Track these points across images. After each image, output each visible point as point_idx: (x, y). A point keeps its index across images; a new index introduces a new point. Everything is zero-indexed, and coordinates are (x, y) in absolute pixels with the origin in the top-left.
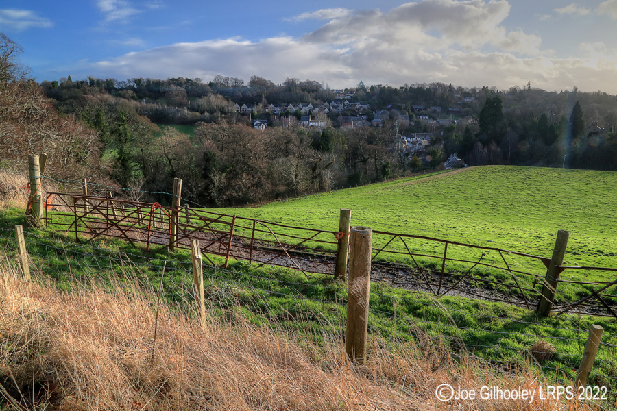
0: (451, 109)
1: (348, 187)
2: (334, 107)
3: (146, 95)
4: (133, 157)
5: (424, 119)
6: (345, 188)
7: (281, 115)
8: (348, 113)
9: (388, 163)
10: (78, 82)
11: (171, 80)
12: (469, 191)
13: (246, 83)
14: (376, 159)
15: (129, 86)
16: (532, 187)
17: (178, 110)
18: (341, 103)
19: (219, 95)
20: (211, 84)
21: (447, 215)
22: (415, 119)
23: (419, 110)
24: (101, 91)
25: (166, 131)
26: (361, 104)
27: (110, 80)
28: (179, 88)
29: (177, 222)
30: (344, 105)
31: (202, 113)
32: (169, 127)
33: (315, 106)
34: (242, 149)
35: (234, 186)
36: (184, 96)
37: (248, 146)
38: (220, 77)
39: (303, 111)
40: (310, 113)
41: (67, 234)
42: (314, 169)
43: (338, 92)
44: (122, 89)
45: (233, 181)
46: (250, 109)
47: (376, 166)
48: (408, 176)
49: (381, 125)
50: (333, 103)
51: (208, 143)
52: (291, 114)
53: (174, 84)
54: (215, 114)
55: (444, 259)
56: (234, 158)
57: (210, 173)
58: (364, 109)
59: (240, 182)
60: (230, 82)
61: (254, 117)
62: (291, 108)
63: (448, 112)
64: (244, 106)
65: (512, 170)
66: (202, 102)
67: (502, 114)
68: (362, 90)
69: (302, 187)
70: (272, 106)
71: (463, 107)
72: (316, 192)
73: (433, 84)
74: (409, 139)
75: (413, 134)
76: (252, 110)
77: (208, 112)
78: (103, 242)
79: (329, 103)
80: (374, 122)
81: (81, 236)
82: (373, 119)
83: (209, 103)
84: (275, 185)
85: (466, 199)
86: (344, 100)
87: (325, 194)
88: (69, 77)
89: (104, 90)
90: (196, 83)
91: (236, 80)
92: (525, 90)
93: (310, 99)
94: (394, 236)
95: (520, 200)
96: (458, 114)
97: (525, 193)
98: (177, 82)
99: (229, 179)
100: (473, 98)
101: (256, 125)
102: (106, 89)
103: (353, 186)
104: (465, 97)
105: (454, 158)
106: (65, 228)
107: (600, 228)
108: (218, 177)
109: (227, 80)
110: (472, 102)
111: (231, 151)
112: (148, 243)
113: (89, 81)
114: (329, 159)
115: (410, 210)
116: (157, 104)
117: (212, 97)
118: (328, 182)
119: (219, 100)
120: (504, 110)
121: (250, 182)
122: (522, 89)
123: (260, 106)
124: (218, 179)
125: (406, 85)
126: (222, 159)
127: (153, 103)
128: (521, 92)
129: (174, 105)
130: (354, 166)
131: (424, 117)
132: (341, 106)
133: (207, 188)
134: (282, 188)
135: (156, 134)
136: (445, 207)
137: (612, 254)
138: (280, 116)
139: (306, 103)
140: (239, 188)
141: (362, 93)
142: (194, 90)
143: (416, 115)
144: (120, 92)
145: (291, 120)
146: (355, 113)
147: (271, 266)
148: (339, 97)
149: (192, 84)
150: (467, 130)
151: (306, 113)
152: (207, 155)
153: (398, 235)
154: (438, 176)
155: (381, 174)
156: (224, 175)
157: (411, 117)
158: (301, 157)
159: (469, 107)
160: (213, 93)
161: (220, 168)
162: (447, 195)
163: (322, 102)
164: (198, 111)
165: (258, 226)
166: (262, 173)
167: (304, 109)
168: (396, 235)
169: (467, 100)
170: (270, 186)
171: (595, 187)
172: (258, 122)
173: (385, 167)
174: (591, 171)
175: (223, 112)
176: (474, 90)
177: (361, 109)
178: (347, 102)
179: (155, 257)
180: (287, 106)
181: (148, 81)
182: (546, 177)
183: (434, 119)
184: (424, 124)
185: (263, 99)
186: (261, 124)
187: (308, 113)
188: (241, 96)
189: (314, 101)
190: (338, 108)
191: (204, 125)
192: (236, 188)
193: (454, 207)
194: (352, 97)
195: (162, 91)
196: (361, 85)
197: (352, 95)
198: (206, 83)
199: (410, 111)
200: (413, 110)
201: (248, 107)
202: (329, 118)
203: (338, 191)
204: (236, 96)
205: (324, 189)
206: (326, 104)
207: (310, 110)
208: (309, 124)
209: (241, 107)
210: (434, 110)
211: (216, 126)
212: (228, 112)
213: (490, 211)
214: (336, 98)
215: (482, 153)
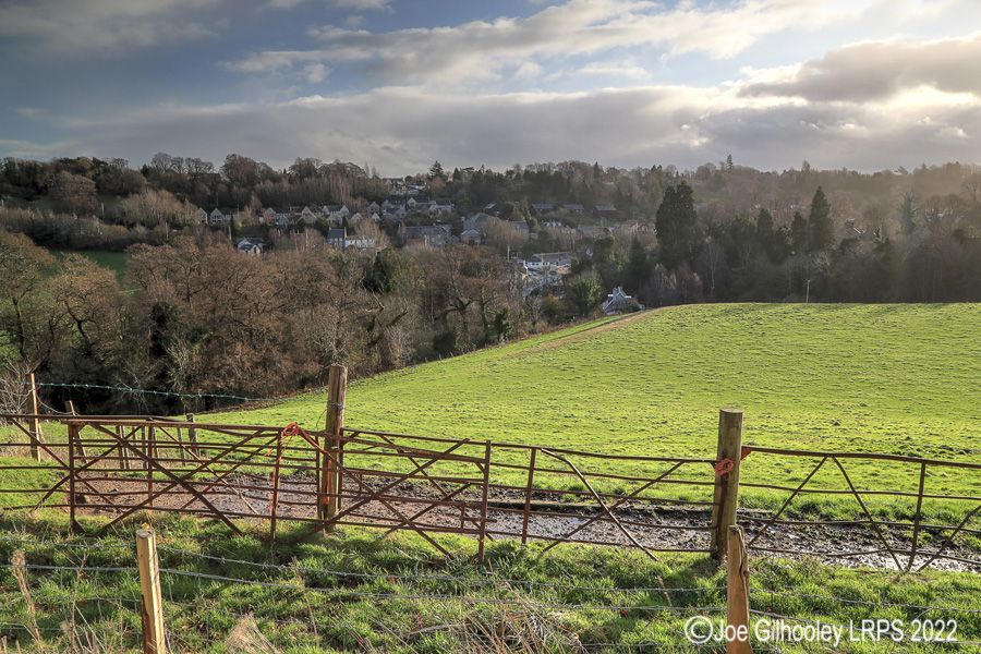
0: (599, 208)
1: (436, 359)
2: (389, 210)
3: (7, 192)
5: (553, 228)
6: (430, 360)
7: (290, 227)
8: (416, 220)
9: (505, 311)
11: (61, 161)
12: (660, 354)
13: (217, 168)
14: (482, 305)
16: (768, 340)
17: (78, 223)
18: (402, 203)
19: (164, 192)
20: (145, 171)
22: (538, 227)
23: (545, 211)
25: (68, 264)
26: (438, 203)
28: (78, 177)
30: (407, 207)
31: (131, 226)
32: (76, 256)
33: (353, 211)
35: (219, 368)
37: (243, 289)
38: (165, 157)
39: (331, 219)
40: (345, 223)
42: (370, 327)
43: (395, 182)
45: (217, 358)
46: (228, 218)
47: (483, 316)
48: (544, 332)
49: (478, 241)
50: (386, 203)
51: (162, 290)
52: (309, 226)
53: (68, 169)
54: (157, 229)
55: (920, 496)
56: (213, 311)
57: (168, 345)
58: (445, 213)
59: (230, 361)
60: (184, 165)
61: (236, 233)
62: (309, 215)
63: (597, 215)
64: (216, 212)
65: (727, 312)
66: (130, 205)
67: (694, 213)
68: (438, 178)
69: (350, 363)
70: (270, 211)
71: (621, 205)
72: (378, 371)
73: (565, 165)
74: (530, 265)
75: (537, 255)
76: (232, 220)
77: (143, 224)
79: (380, 202)
80: (465, 235)
82: (462, 230)
83: (144, 207)
84: (298, 362)
85: (659, 367)
86: (406, 197)
87: (394, 373)
90: (113, 167)
91: (197, 162)
92: (723, 170)
93: (343, 198)
95: (753, 364)
96: (613, 217)
97: (758, 352)
98: (76, 167)
99: (208, 355)
100: (636, 188)
101: (243, 248)
103: (446, 356)
105: (618, 294)
107: (903, 405)
108: (186, 353)
109: (178, 161)
112: (273, 518)
114: (398, 308)
116: (33, 210)
117: (151, 197)
118: (398, 351)
119: (165, 202)
120: (696, 207)
121: (249, 360)
122: (719, 168)
123: (248, 212)
124: (184, 356)
125: (518, 167)
126: (190, 316)
127: (24, 209)
128: (718, 174)
129: (68, 211)
130: (444, 318)
131: (554, 224)
132: (402, 208)
133: (162, 376)
134: (313, 368)
135: (47, 271)
136: (626, 385)
137: (967, 451)
138: (288, 230)
139: (336, 205)
140: (229, 372)
141: (438, 183)
142: (110, 182)
143: (540, 221)
145: (310, 237)
146: (428, 221)
148: (397, 193)
149: (106, 171)
150: (636, 244)
151: (338, 224)
152: (160, 309)
153: (830, 455)
154: (598, 329)
155: (494, 332)
156: (197, 347)
157: (530, 224)
158: (346, 306)
160: (152, 187)
161: (187, 334)
162: (623, 362)
163: (366, 202)
164: (121, 223)
166: (273, 341)
167: (334, 216)
168: (826, 455)
170: (289, 364)
171: (873, 333)
172: (245, 242)
173: (500, 317)
174: (858, 306)
175: (175, 224)
176: (637, 173)
177: (440, 212)
178: (412, 200)
180: (300, 211)
181: (10, 164)
182: (787, 320)
183: (572, 226)
184: (554, 237)
185: (253, 198)
186: (251, 247)
187: (341, 222)
188: (209, 192)
189: (350, 199)
190: (398, 212)
191: (147, 251)
192: (223, 372)
193: (643, 383)
194: (420, 191)
195: (41, 184)
196: (437, 168)
197: (421, 188)
198: (136, 169)
199: (529, 214)
200: (533, 213)
201: (224, 214)
202: (384, 232)
203: (418, 367)
204: (199, 191)
205: (392, 364)
206: (374, 205)
207: (344, 218)
208: (343, 242)
209: (209, 215)
210: (572, 211)
211: (173, 252)
212: (185, 225)
213: (708, 387)
214: (391, 193)
215: (667, 283)
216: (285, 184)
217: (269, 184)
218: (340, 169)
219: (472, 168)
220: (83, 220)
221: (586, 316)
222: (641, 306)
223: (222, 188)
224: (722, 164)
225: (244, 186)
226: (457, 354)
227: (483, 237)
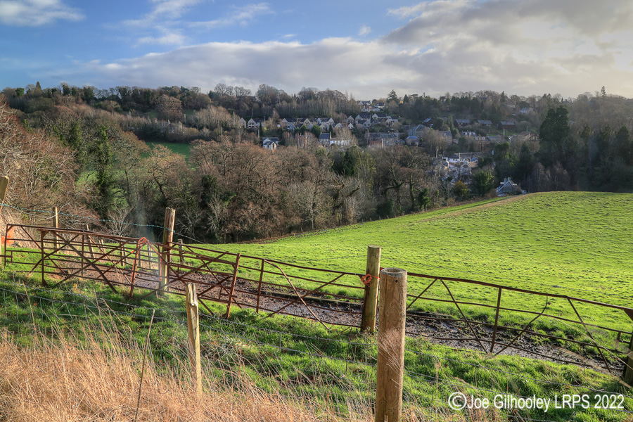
0: (503, 123)
1: (378, 219)
2: (360, 122)
3: (132, 107)
4: (115, 181)
5: (469, 136)
6: (374, 220)
7: (296, 131)
8: (378, 129)
9: (426, 190)
10: (49, 90)
11: (163, 88)
12: (527, 224)
13: (254, 93)
14: (411, 186)
15: (113, 96)
16: (610, 219)
17: (171, 126)
18: (368, 117)
19: (221, 108)
20: (211, 95)
21: (500, 253)
22: (459, 135)
23: (464, 125)
24: (77, 101)
25: (156, 151)
26: (393, 118)
27: (89, 88)
28: (172, 98)
29: (169, 261)
30: (372, 120)
31: (200, 128)
32: (160, 146)
33: (336, 121)
34: (248, 173)
35: (239, 218)
36: (179, 108)
37: (256, 170)
38: (223, 86)
39: (322, 126)
40: (331, 129)
41: (31, 276)
42: (336, 197)
43: (365, 103)
44: (103, 99)
45: (237, 211)
46: (258, 124)
47: (411, 193)
48: (451, 205)
49: (417, 143)
50: (358, 117)
51: (208, 166)
52: (308, 131)
53: (167, 94)
54: (216, 130)
55: (498, 308)
56: (238, 182)
57: (209, 201)
58: (396, 124)
59: (245, 213)
60: (234, 91)
61: (262, 134)
62: (308, 124)
63: (500, 128)
64: (251, 121)
65: (583, 197)
66: (201, 115)
67: (569, 128)
68: (393, 101)
69: (320, 219)
70: (285, 120)
71: (519, 121)
72: (338, 225)
73: (481, 93)
74: (452, 161)
75: (456, 154)
76: (261, 126)
77: (207, 128)
78: (76, 286)
79: (354, 116)
80: (409, 139)
81: (48, 278)
82: (407, 136)
83: (209, 116)
84: (288, 216)
85: (525, 233)
86: (372, 113)
87: (349, 227)
88: (38, 84)
89: (81, 101)
90: (192, 92)
91: (241, 89)
92: (598, 98)
93: (331, 113)
94: (434, 280)
95: (594, 235)
96: (512, 129)
97: (601, 227)
98: (171, 92)
99: (232, 209)
100: (531, 109)
102: (83, 99)
103: (384, 217)
104: (521, 108)
105: (508, 182)
106: (29, 268)
108: (218, 207)
109: (230, 89)
110: (530, 114)
111: (235, 175)
112: (132, 286)
113: (62, 89)
114: (354, 185)
115: (454, 248)
116: (146, 118)
117: (213, 110)
118: (352, 212)
119: (221, 114)
120: (571, 123)
121: (257, 213)
122: (594, 95)
123: (271, 121)
124: (219, 209)
125: (448, 95)
126: (224, 185)
127: (141, 117)
128: (594, 100)
129: (165, 119)
130: (384, 193)
131: (470, 134)
132: (368, 120)
133: (205, 220)
134: (297, 220)
135: (144, 154)
136: (497, 243)
138: (294, 133)
139: (325, 117)
140: (244, 220)
141: (393, 104)
142: (190, 101)
143: (460, 131)
144: (102, 103)
145: (308, 138)
146: (386, 130)
147: (283, 315)
148: (366, 110)
149: (188, 94)
150: (524, 149)
151: (326, 130)
152: (206, 180)
153: (439, 278)
154: (488, 205)
155: (417, 203)
156: (227, 203)
157: (453, 133)
158: (320, 182)
159: (527, 119)
160: (214, 105)
161: (221, 196)
162: (500, 228)
163: (345, 116)
164: (195, 127)
165: (267, 267)
166: (273, 202)
167: (324, 125)
168: (436, 278)
169: (524, 111)
170: (282, 218)
172: (267, 140)
173: (422, 194)
175: (226, 128)
176: (532, 99)
178: (375, 115)
179: (140, 305)
180: (303, 121)
181: (136, 90)
182: (628, 206)
183: (483, 135)
184: (469, 142)
185: (274, 112)
186: (271, 143)
187: (328, 129)
188: (247, 108)
189: (335, 114)
190: (365, 123)
191: (202, 144)
192: (241, 220)
193: (509, 243)
194: (381, 109)
195: (151, 102)
196: (393, 95)
197: (382, 107)
198: (205, 93)
199: (453, 126)
200: (456, 125)
201: (256, 122)
202: (354, 136)
203: (365, 224)
204: (242, 108)
205: (347, 221)
206: (351, 118)
207: (330, 126)
208: (329, 142)
209: (247, 123)
210: (483, 125)
211: (217, 145)
212: (232, 128)
213: (556, 248)
214: (362, 110)
215: (544, 176)
216: (295, 104)
217: (285, 103)
218: (330, 95)
219: (417, 95)
220: (173, 124)
221: (483, 196)
222: (523, 191)
223: (256, 105)
224: (597, 93)
225: (269, 105)
226: (392, 216)
227: (420, 141)
